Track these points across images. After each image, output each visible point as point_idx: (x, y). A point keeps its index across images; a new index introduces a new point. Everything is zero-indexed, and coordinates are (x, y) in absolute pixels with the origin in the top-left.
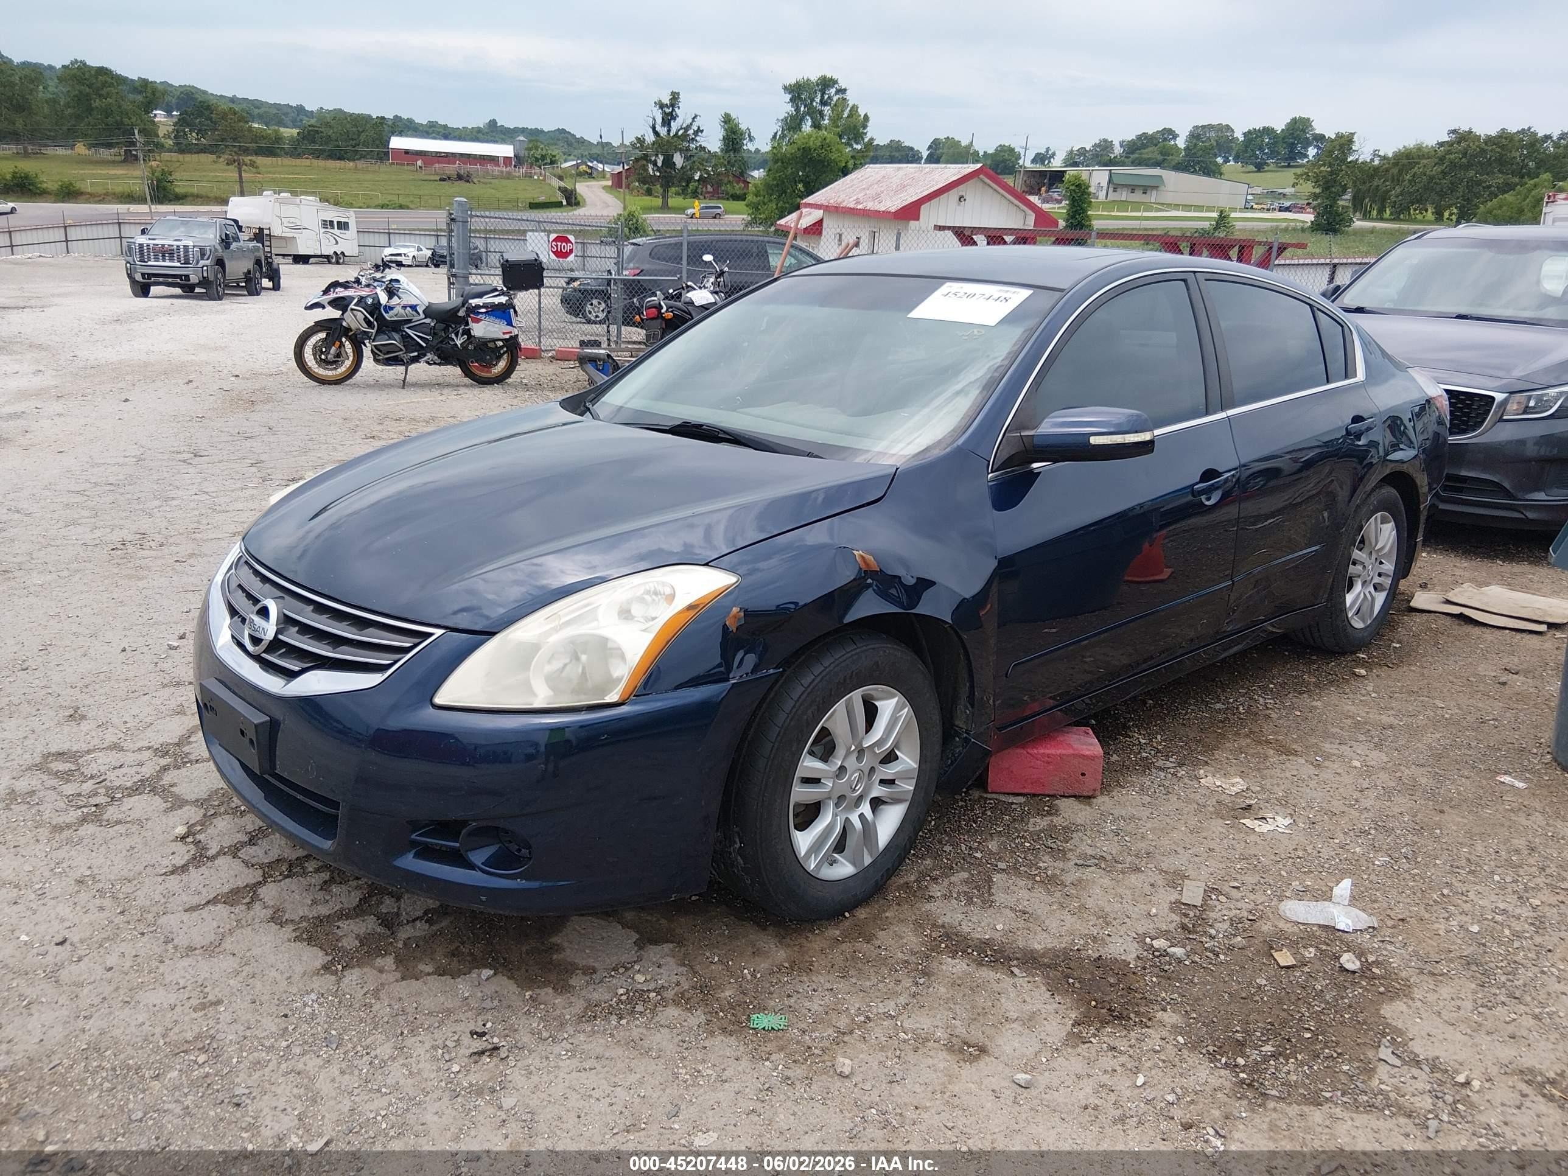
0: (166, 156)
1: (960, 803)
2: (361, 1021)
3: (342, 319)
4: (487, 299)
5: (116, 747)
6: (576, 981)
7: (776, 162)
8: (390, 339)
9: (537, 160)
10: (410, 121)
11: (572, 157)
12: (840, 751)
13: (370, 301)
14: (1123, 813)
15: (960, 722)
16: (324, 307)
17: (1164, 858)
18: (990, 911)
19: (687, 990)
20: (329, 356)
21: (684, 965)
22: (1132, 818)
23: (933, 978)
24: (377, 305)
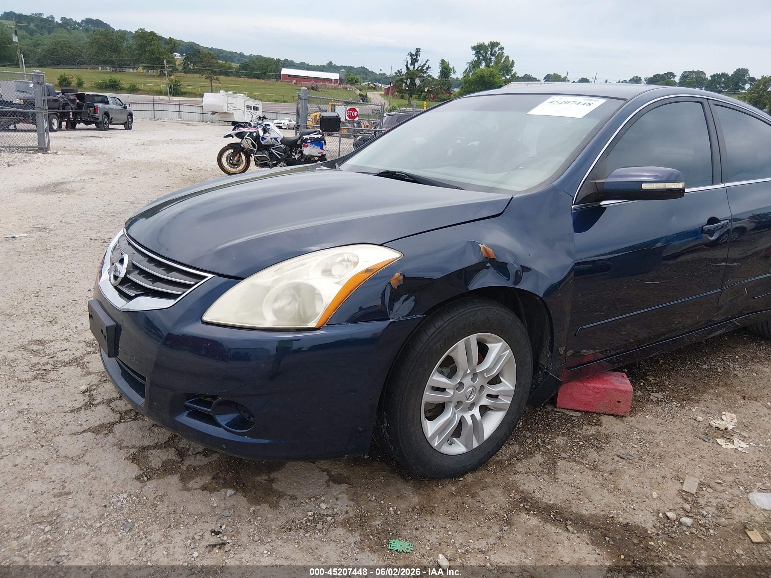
0: (179, 74)
1: (539, 413)
2: (148, 515)
3: (241, 143)
4: (311, 136)
5: (67, 340)
6: (283, 504)
7: (466, 83)
8: (263, 154)
9: (350, 81)
10: (292, 62)
11: (366, 80)
12: (460, 373)
13: (255, 134)
14: (645, 428)
15: (542, 362)
16: (233, 137)
17: (671, 460)
18: (555, 485)
19: (352, 518)
20: (234, 161)
21: (352, 500)
22: (650, 432)
23: (513, 527)
24: (258, 136)
